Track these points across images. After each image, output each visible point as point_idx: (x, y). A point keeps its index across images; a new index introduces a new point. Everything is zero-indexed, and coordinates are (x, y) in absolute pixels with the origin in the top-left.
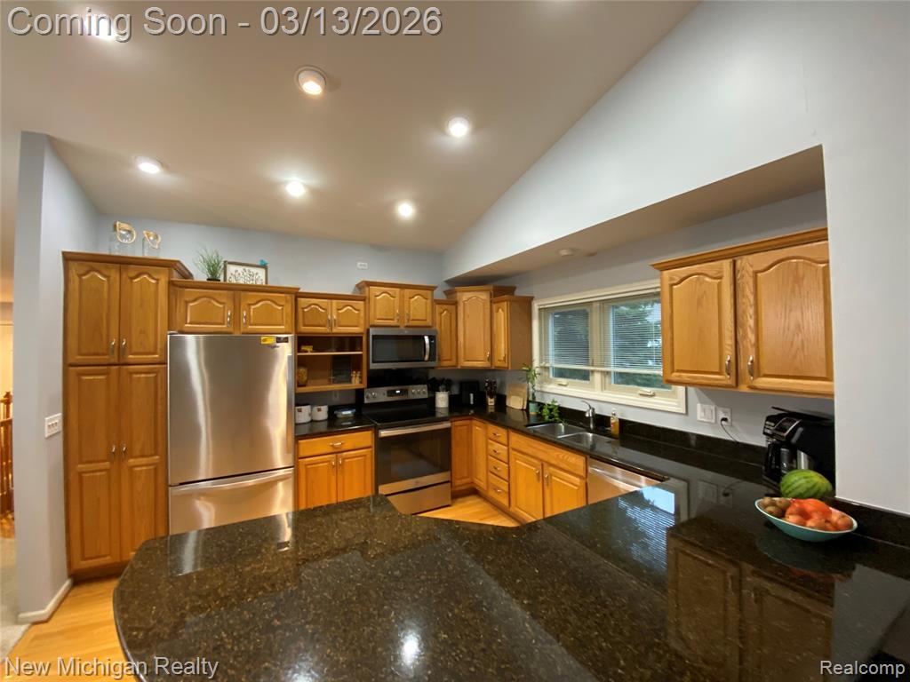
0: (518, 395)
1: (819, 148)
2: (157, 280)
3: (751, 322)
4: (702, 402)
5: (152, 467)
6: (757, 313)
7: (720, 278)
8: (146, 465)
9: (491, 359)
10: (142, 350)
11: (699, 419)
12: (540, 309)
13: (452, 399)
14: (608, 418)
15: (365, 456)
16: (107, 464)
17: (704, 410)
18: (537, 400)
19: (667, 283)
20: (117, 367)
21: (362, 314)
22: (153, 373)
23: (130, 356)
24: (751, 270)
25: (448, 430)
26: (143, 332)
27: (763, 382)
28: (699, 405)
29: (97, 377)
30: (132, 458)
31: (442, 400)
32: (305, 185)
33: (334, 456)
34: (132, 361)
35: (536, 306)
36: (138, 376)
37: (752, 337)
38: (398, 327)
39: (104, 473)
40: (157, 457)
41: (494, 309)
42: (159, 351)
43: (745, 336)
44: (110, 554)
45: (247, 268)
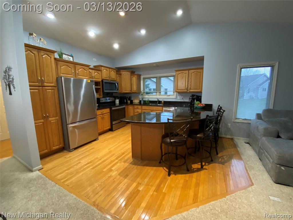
0: (137, 99)
1: (204, 56)
2: (51, 57)
3: (190, 81)
4: (179, 96)
5: (56, 121)
6: (191, 80)
7: (186, 74)
8: (55, 120)
9: (131, 90)
10: (49, 82)
11: (178, 98)
12: (143, 78)
13: (120, 101)
14: (161, 101)
15: (108, 115)
16: (42, 121)
17: (179, 97)
18: (143, 100)
19: (177, 74)
20: (41, 87)
21: (100, 76)
22: (53, 90)
23: (45, 84)
24: (191, 73)
25: (124, 108)
26: (48, 76)
27: (191, 90)
28: (178, 96)
29: (35, 91)
30: (50, 118)
31: (117, 101)
32: (95, 33)
33: (102, 115)
34: (45, 86)
35: (142, 77)
36: (48, 91)
37: (190, 84)
38: (108, 80)
39: (42, 123)
40: (58, 117)
41: (132, 77)
42: (54, 82)
43: (189, 84)
44: (47, 149)
45: (68, 56)
